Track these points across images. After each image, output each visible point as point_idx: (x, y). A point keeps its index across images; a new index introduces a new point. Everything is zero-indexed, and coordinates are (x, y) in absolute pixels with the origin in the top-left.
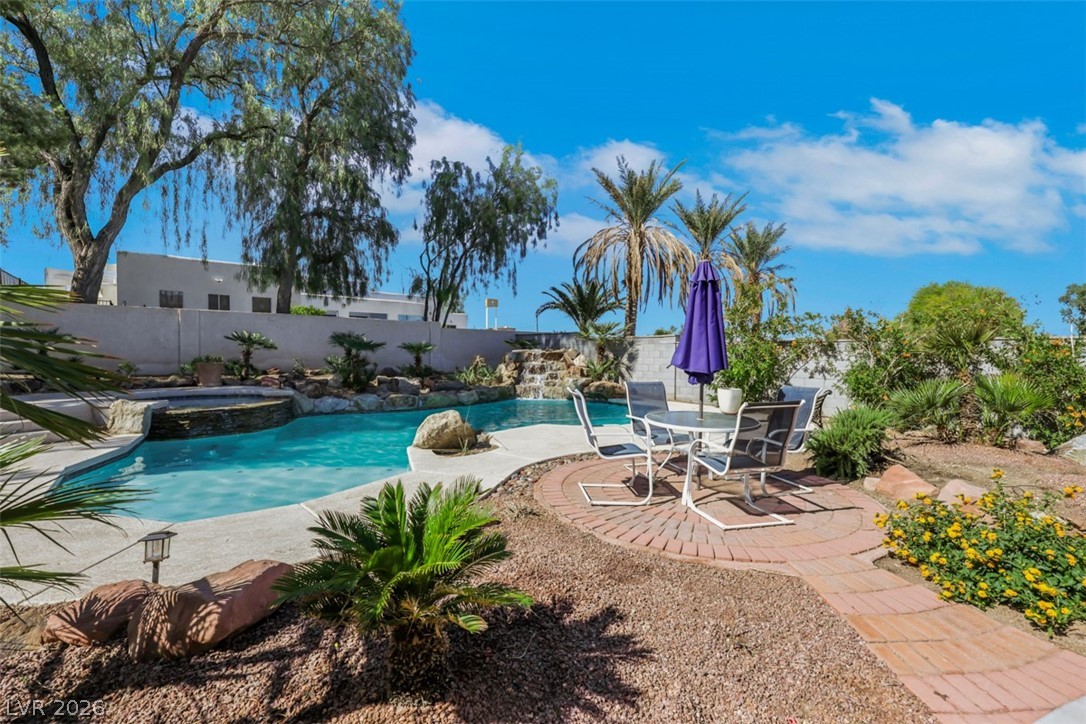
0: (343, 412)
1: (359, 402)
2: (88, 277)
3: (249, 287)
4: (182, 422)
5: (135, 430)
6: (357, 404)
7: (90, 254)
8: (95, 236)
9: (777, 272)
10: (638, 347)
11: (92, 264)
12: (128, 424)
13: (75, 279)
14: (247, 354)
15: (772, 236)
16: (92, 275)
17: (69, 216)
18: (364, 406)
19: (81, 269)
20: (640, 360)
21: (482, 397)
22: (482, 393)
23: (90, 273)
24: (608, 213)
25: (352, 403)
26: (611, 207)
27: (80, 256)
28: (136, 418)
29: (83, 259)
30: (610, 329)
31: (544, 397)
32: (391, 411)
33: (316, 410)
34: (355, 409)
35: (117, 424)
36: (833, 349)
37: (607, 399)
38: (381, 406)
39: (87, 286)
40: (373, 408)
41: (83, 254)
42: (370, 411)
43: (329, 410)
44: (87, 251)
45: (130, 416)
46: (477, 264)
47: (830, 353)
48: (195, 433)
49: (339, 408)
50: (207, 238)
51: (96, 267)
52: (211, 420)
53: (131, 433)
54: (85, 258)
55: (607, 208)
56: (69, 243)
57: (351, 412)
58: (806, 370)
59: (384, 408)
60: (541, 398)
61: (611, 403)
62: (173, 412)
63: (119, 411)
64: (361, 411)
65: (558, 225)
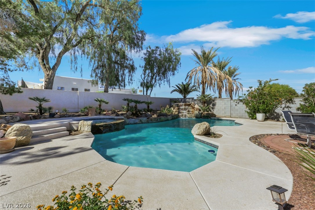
0: (136, 123)
1: (142, 120)
2: (50, 81)
3: (92, 85)
4: (100, 128)
5: (89, 131)
6: (141, 121)
7: (50, 73)
8: (51, 68)
9: (236, 80)
10: (216, 102)
11: (51, 77)
12: (86, 129)
13: (45, 81)
14: (100, 105)
15: (235, 70)
16: (51, 80)
17: (43, 61)
18: (143, 121)
19: (48, 78)
20: (217, 105)
21: (173, 118)
22: (173, 117)
23: (50, 79)
24: (196, 62)
25: (139, 121)
26: (197, 61)
27: (47, 74)
28: (89, 127)
29: (48, 75)
30: (208, 96)
31: (188, 117)
32: (151, 123)
33: (129, 123)
34: (140, 122)
35: (82, 129)
36: (292, 101)
37: (210, 118)
38: (148, 121)
39: (50, 84)
40: (146, 122)
41: (48, 73)
42: (145, 123)
43: (133, 123)
44: (49, 72)
45: (86, 126)
46: (157, 78)
47: (290, 102)
48: (104, 132)
49: (135, 122)
50: (82, 69)
51: (52, 78)
52: (109, 127)
53: (87, 132)
54: (49, 75)
55: (196, 61)
56: (43, 70)
57: (139, 123)
58: (281, 107)
59: (149, 122)
60: (187, 118)
61: (211, 119)
62: (98, 124)
63: (82, 125)
64: (142, 123)
65: (180, 66)
